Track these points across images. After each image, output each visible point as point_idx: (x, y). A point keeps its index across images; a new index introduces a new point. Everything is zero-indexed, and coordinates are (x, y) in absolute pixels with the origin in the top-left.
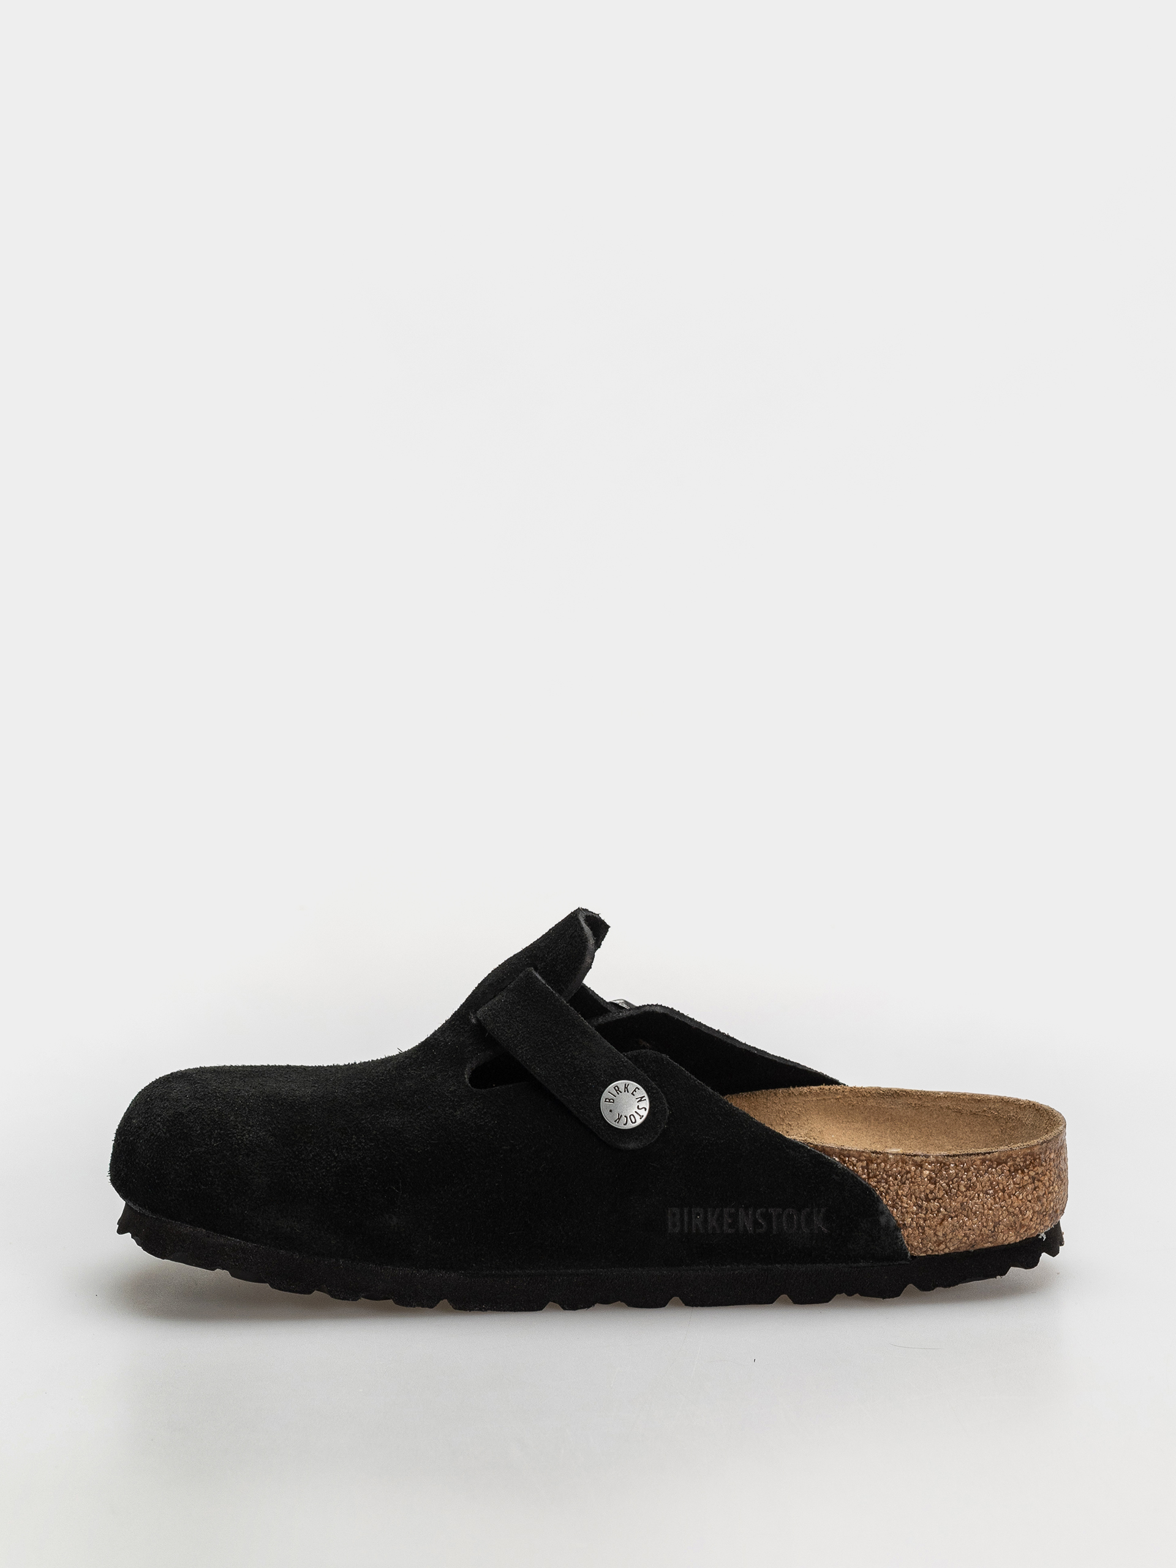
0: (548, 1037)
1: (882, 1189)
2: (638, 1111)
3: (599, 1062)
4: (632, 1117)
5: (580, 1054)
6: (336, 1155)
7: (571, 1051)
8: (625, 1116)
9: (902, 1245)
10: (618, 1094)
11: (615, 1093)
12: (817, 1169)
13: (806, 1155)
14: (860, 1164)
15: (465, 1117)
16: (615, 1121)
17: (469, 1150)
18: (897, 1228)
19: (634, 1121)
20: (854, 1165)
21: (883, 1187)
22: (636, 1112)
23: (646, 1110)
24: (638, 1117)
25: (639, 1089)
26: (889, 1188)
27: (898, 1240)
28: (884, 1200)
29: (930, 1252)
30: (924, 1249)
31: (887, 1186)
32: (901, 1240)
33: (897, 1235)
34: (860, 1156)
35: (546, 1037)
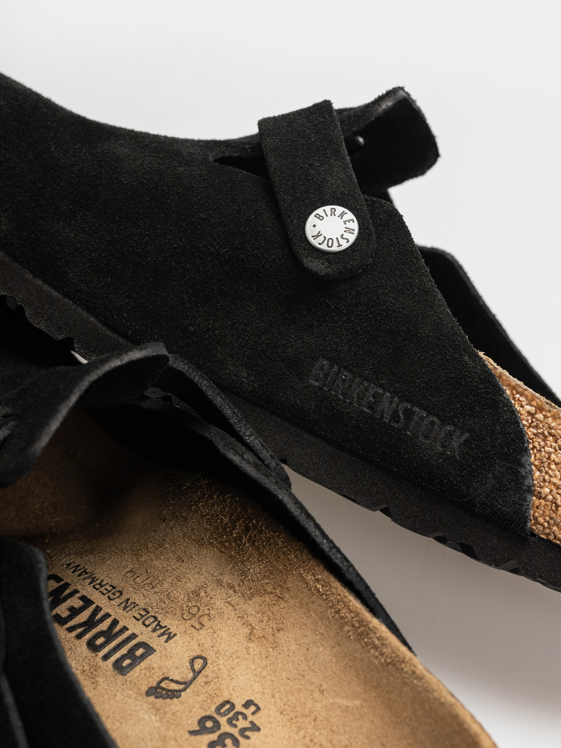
0: (301, 140)
1: (536, 444)
2: (340, 239)
3: (333, 182)
4: (330, 241)
5: (320, 167)
6: (53, 150)
7: (314, 160)
8: (324, 237)
9: (526, 509)
10: (331, 215)
11: (329, 214)
12: (482, 386)
13: (478, 367)
14: (528, 408)
15: (185, 174)
16: (313, 237)
17: (168, 201)
18: (530, 490)
19: (330, 245)
20: (522, 406)
21: (539, 443)
22: (337, 238)
23: (347, 242)
24: (336, 244)
25: (354, 222)
26: (544, 447)
27: (525, 503)
28: (533, 456)
29: (552, 537)
30: (547, 531)
31: (542, 443)
32: (528, 505)
33: (526, 497)
34: (533, 400)
35: (300, 139)
